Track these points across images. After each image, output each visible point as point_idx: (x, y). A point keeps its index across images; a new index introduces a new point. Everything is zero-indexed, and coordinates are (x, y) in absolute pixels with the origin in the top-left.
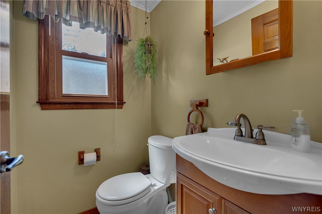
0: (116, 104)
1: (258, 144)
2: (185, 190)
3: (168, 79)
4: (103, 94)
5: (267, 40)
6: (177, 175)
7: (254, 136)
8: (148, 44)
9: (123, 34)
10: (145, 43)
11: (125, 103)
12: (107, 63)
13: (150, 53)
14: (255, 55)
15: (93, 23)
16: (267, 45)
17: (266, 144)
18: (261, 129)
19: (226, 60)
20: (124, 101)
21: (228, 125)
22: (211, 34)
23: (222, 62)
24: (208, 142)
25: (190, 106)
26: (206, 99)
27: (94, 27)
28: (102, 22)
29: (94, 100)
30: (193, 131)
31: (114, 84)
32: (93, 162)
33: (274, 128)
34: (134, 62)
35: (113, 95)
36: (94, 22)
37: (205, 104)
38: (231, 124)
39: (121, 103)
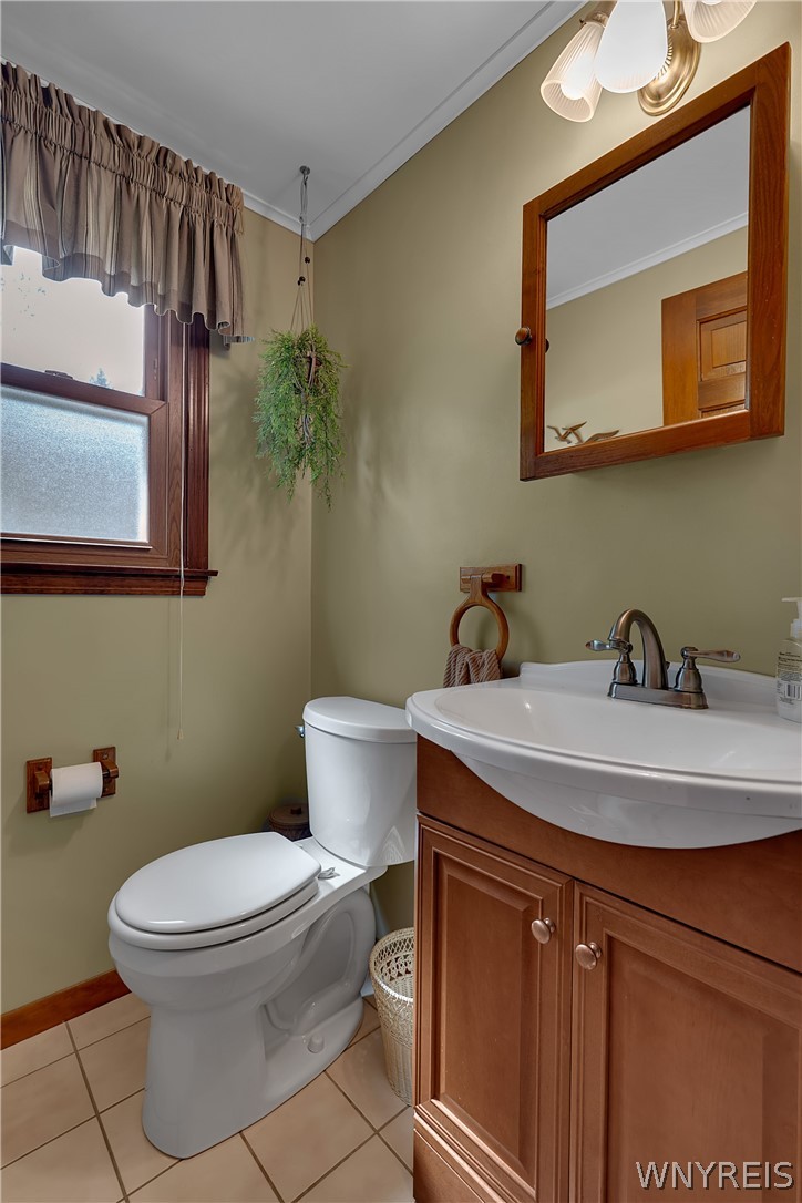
0: (179, 576)
1: (682, 707)
2: (447, 871)
3: (378, 488)
4: (130, 537)
5: (709, 374)
6: (420, 824)
7: (671, 684)
8: (310, 358)
9: (213, 313)
10: (297, 352)
11: (215, 573)
12: (145, 419)
13: (316, 391)
14: (674, 423)
15: (101, 262)
16: (709, 393)
17: (704, 707)
18: (693, 659)
19: (576, 435)
20: (211, 568)
21: (591, 650)
22: (539, 345)
23: (564, 438)
24: (528, 706)
25: (461, 590)
26: (517, 563)
27: (100, 276)
28: (133, 261)
29: (92, 559)
30: (472, 676)
31: (172, 500)
32: (85, 799)
33: (729, 654)
34: (256, 419)
35: (169, 542)
36: (101, 257)
37: (513, 580)
38: (602, 646)
39: (198, 577)
